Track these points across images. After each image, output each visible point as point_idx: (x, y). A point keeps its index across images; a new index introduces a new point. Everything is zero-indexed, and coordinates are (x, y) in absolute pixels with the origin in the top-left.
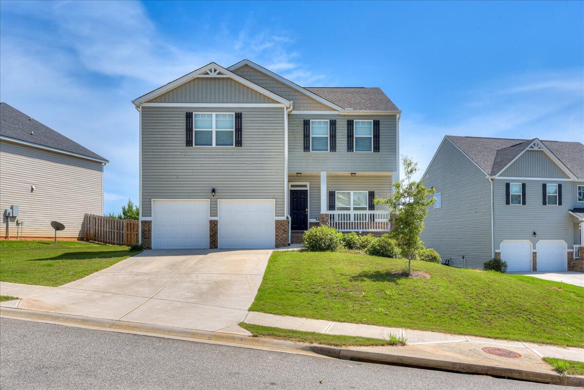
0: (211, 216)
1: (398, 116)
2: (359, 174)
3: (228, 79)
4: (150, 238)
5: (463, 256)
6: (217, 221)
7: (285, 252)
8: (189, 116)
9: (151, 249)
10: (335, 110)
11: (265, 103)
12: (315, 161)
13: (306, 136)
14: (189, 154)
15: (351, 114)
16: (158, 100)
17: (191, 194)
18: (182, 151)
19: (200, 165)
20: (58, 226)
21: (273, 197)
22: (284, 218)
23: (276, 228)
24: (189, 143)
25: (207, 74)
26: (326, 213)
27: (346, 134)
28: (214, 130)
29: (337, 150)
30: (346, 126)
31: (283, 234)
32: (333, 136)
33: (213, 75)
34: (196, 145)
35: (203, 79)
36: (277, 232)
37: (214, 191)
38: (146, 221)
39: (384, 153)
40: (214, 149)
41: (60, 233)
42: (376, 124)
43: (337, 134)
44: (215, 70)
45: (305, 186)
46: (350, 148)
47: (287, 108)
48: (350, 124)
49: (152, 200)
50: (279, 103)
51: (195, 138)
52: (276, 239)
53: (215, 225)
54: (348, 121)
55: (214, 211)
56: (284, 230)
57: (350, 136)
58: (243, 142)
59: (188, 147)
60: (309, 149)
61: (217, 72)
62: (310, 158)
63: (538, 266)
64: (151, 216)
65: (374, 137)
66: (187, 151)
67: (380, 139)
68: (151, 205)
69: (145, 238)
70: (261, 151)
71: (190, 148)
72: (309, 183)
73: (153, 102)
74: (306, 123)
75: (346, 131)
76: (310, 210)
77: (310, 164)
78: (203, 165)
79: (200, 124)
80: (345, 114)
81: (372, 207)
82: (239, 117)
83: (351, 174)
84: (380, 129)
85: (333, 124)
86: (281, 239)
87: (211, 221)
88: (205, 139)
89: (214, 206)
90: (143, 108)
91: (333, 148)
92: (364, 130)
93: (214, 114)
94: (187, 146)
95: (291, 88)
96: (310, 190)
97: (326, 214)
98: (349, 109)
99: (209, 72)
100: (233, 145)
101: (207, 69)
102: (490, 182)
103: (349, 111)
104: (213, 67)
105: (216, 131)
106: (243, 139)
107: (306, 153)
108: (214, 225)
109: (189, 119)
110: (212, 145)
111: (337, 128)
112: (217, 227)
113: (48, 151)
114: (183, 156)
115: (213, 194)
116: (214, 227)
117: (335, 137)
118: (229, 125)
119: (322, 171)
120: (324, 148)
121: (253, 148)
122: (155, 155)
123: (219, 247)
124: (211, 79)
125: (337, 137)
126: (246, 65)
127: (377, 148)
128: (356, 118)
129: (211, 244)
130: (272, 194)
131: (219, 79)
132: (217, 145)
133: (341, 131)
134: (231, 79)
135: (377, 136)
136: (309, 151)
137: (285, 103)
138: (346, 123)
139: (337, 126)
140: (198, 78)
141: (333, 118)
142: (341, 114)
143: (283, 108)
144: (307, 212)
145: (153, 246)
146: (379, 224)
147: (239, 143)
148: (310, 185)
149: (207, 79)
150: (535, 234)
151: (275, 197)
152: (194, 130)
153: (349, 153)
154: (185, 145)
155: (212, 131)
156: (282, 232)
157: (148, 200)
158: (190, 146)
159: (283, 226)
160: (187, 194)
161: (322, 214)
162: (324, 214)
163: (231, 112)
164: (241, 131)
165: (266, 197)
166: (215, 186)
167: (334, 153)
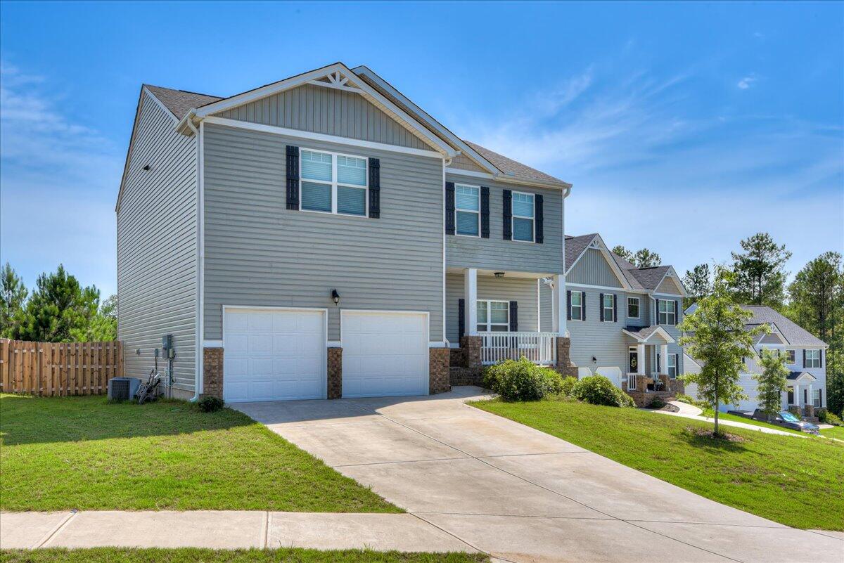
0: (329, 340)
1: (565, 191)
2: (508, 274)
3: (356, 95)
4: (220, 382)
6: (341, 349)
8: (292, 154)
11: (413, 147)
12: (462, 250)
13: (450, 209)
14: (292, 223)
15: (510, 181)
16: (236, 113)
17: (295, 299)
18: (280, 216)
21: (426, 308)
22: (443, 344)
23: (433, 361)
24: (292, 203)
25: (327, 81)
26: (477, 335)
27: (502, 211)
28: (335, 184)
29: (490, 236)
30: (502, 199)
31: (442, 371)
32: (485, 213)
33: (336, 84)
34: (303, 208)
35: (314, 87)
36: (433, 367)
37: (335, 294)
38: (215, 349)
39: (549, 245)
40: (335, 217)
42: (539, 201)
43: (490, 210)
44: (342, 77)
46: (507, 235)
47: (446, 161)
48: (507, 196)
49: (224, 306)
51: (303, 194)
52: (432, 380)
53: (338, 356)
54: (505, 191)
55: (334, 330)
56: (443, 364)
57: (507, 215)
58: (382, 210)
59: (290, 211)
60: (454, 230)
61: (345, 81)
62: (455, 246)
64: (221, 339)
65: (536, 220)
66: (290, 217)
67: (544, 224)
68: (222, 316)
69: (212, 383)
70: (409, 228)
71: (294, 212)
73: (225, 118)
74: (450, 188)
75: (502, 207)
77: (455, 254)
78: (316, 246)
79: (310, 171)
80: (504, 180)
81: (514, 327)
82: (374, 165)
83: (497, 273)
84: (543, 208)
85: (485, 193)
86: (440, 379)
87: (330, 350)
89: (333, 321)
90: (206, 125)
91: (486, 234)
92: (523, 209)
93: (335, 155)
94: (288, 208)
97: (478, 337)
98: (509, 173)
99: (331, 78)
100: (365, 214)
101: (328, 73)
103: (508, 177)
104: (338, 70)
105: (339, 187)
106: (382, 206)
107: (449, 236)
108: (334, 356)
109: (292, 159)
110: (330, 210)
111: (490, 201)
112: (341, 359)
114: (281, 227)
115: (334, 299)
116: (335, 360)
117: (488, 214)
118: (358, 180)
119: (470, 267)
120: (474, 231)
121: (397, 222)
122: (229, 220)
123: (343, 396)
124: (335, 91)
125: (491, 215)
127: (540, 239)
128: (516, 188)
129: (329, 390)
130: (425, 303)
131: (344, 93)
132: (339, 211)
133: (495, 206)
134: (362, 98)
135: (540, 219)
136: (454, 234)
138: (502, 194)
139: (490, 197)
140: (307, 86)
141: (486, 185)
142: (498, 179)
143: (441, 160)
147: (375, 212)
149: (321, 88)
150: (594, 359)
152: (301, 180)
153: (506, 241)
154: (285, 206)
155: (331, 186)
156: (441, 367)
157: (217, 307)
158: (292, 209)
159: (443, 358)
160: (290, 298)
161: (473, 337)
162: (475, 337)
163: (362, 155)
164: (378, 191)
165: (421, 308)
166: (335, 286)
167: (486, 239)
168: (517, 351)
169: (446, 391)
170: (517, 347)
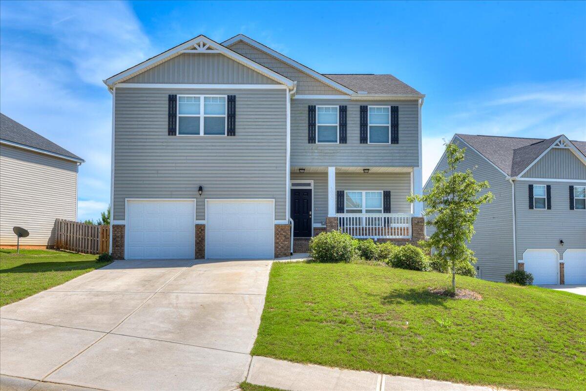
0: (197, 219)
1: (420, 101)
2: (374, 170)
3: (219, 54)
4: (122, 245)
6: (204, 226)
7: (288, 263)
8: (172, 99)
9: (124, 259)
10: (346, 94)
11: (263, 83)
12: (322, 154)
13: (312, 125)
14: (171, 144)
15: (365, 98)
16: (136, 79)
17: (174, 193)
18: (164, 140)
19: (185, 158)
20: (21, 233)
21: (272, 196)
22: (286, 222)
23: (276, 234)
24: (172, 131)
25: (195, 49)
26: (335, 216)
27: (359, 122)
28: (202, 116)
29: (348, 141)
30: (359, 113)
31: (284, 241)
32: (343, 125)
33: (202, 50)
34: (179, 133)
35: (189, 54)
36: (276, 238)
37: (201, 189)
38: (118, 225)
39: (404, 145)
40: (202, 138)
41: (23, 241)
42: (395, 111)
43: (348, 122)
44: (204, 45)
45: (309, 185)
46: (363, 140)
47: (290, 90)
48: (364, 110)
49: (126, 199)
50: (280, 84)
51: (179, 125)
52: (276, 247)
53: (202, 230)
54: (361, 107)
55: (200, 213)
56: (285, 236)
57: (364, 124)
58: (237, 130)
59: (171, 137)
60: (315, 140)
61: (206, 47)
62: (316, 151)
63: (567, 279)
64: (124, 219)
65: (392, 126)
66: (170, 141)
67: (400, 129)
68: (124, 205)
69: (117, 246)
70: (257, 141)
71: (173, 137)
72: (313, 181)
73: (129, 83)
74: (312, 110)
75: (359, 119)
76: (314, 213)
77: (317, 157)
78: (188, 158)
79: (184, 111)
80: (358, 98)
81: (387, 209)
82: (232, 100)
83: (364, 170)
84: (399, 116)
85: (343, 110)
86: (282, 247)
87: (197, 226)
88: (192, 126)
89: (201, 207)
90: (117, 89)
91: (343, 140)
92: (379, 119)
93: (202, 97)
94: (169, 135)
95: (293, 68)
96: (314, 189)
97: (335, 218)
98: (362, 92)
99: (197, 47)
100: (224, 134)
101: (194, 43)
102: (511, 184)
103: (363, 96)
104: (201, 40)
105: (205, 117)
106: (236, 127)
107: (310, 145)
108: (200, 231)
109: (173, 103)
110: (199, 134)
111: (348, 116)
112: (204, 232)
114: (164, 147)
115: (200, 192)
116: (200, 232)
117: (346, 126)
118: (221, 111)
119: (330, 166)
120: (331, 138)
121: (249, 137)
122: (131, 146)
123: (206, 258)
124: (199, 55)
125: (348, 126)
126: (241, 41)
127: (395, 140)
128: (371, 103)
129: (196, 253)
130: (271, 193)
131: (208, 55)
132: (205, 134)
133: (352, 119)
134: (224, 56)
135: (395, 125)
136: (315, 142)
137: (287, 84)
138: (359, 109)
139: (348, 113)
140: (184, 54)
141: (344, 104)
142: (352, 98)
143: (285, 90)
144: (311, 215)
145: (126, 257)
146: (395, 229)
147: (232, 132)
148: (314, 183)
149: (194, 55)
150: (561, 242)
151: (275, 196)
152: (178, 115)
153: (363, 145)
154: (167, 133)
155: (199, 117)
156: (283, 238)
157: (122, 200)
158: (172, 135)
159: (284, 232)
160: (169, 193)
161: (330, 218)
162: (332, 218)
163: (224, 94)
164: (235, 117)
165: (264, 197)
166: (202, 183)
167: (344, 145)
168: (388, 229)
169: (287, 256)
170: (388, 226)
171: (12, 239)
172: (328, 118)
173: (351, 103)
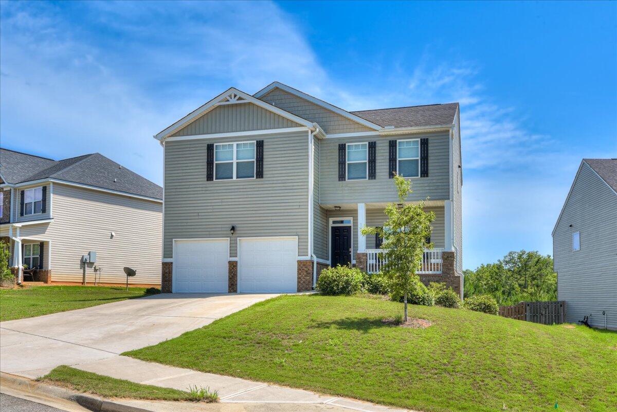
0: (230, 257)
1: (451, 131)
3: (250, 103)
4: (170, 281)
5: (604, 312)
6: (236, 262)
8: (210, 148)
9: (171, 292)
10: (376, 130)
11: (288, 127)
12: (352, 191)
13: (342, 163)
14: (210, 189)
15: (394, 133)
16: (181, 133)
17: (211, 233)
18: (203, 186)
19: (220, 201)
20: (130, 272)
21: (296, 234)
22: (308, 258)
23: (299, 270)
24: (210, 177)
25: (228, 101)
26: (366, 252)
27: (388, 157)
28: (235, 161)
29: (377, 177)
30: (388, 148)
31: (306, 276)
32: (372, 161)
33: (233, 101)
34: (216, 179)
35: (224, 106)
36: (299, 274)
37: (233, 228)
38: (167, 263)
39: (434, 178)
40: (234, 182)
41: (132, 280)
42: (425, 143)
43: (377, 158)
44: (235, 96)
45: (349, 222)
46: (392, 174)
47: (312, 132)
48: (393, 145)
49: (174, 240)
50: (303, 126)
51: (216, 173)
52: (299, 282)
54: (390, 141)
55: (233, 251)
56: (307, 272)
57: (392, 159)
58: (265, 173)
59: (209, 182)
60: (345, 177)
61: (237, 98)
62: (346, 188)
64: (172, 257)
65: (421, 159)
66: (208, 186)
67: (429, 161)
68: (172, 245)
69: (165, 281)
70: (283, 181)
71: (211, 182)
72: (352, 218)
73: (177, 136)
74: (342, 148)
75: (388, 154)
76: (353, 250)
77: (346, 194)
78: (223, 200)
79: (221, 158)
80: (385, 133)
82: (260, 145)
83: (398, 205)
84: (429, 148)
85: (372, 146)
86: (304, 282)
87: (230, 262)
88: (224, 172)
89: (234, 245)
90: (167, 143)
91: (373, 175)
92: (409, 152)
93: (235, 144)
94: (208, 180)
95: (325, 109)
96: (353, 226)
97: (363, 254)
98: (390, 127)
99: (229, 99)
100: (253, 177)
101: (226, 96)
103: (390, 130)
104: (232, 92)
105: (237, 163)
106: (264, 170)
107: (340, 182)
108: (233, 266)
109: (210, 151)
110: (232, 178)
111: (377, 152)
112: (236, 269)
113: (130, 197)
114: (204, 192)
115: (232, 231)
116: (233, 269)
117: (375, 161)
118: (250, 156)
119: (359, 203)
120: (363, 175)
121: (275, 179)
122: (177, 192)
123: (239, 291)
124: (232, 105)
125: (377, 161)
126: (277, 88)
127: (425, 173)
128: (399, 137)
129: (229, 287)
130: (294, 230)
131: (240, 105)
132: (237, 178)
133: (380, 154)
134: (254, 104)
135: (425, 158)
136: (345, 180)
137: (308, 126)
138: (388, 144)
139: (377, 149)
140: (220, 107)
141: (373, 140)
142: (381, 134)
143: (307, 132)
144: (351, 252)
145: (174, 289)
146: (434, 265)
147: (260, 174)
148: (353, 220)
149: (228, 106)
151: (299, 234)
152: (215, 162)
153: (391, 180)
154: (206, 179)
155: (232, 163)
156: (305, 273)
157: (170, 240)
158: (210, 180)
159: (306, 268)
160: (208, 233)
161: (358, 254)
162: (361, 254)
163: (252, 140)
164: (262, 161)
165: (292, 234)
166: (234, 223)
167: (373, 181)
168: (428, 265)
171: (122, 278)
172: (357, 156)
173: (381, 138)
